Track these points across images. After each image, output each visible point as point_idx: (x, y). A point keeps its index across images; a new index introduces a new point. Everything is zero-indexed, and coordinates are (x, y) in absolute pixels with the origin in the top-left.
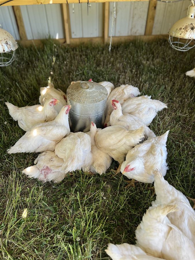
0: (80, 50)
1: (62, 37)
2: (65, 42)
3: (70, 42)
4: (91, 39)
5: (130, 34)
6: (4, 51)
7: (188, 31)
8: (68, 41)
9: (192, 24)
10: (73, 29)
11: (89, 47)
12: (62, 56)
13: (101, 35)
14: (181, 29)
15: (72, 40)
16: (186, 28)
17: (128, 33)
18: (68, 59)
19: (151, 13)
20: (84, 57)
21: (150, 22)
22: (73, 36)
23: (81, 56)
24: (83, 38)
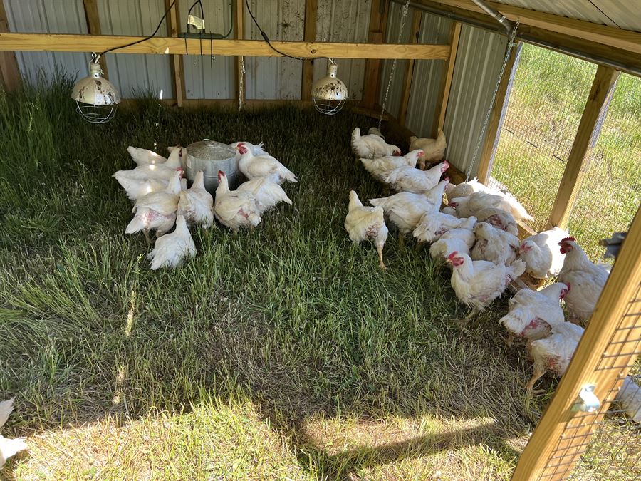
0: (200, 116)
1: (170, 96)
2: (176, 104)
3: (183, 104)
4: (217, 102)
5: (278, 97)
6: (106, 103)
7: (329, 91)
8: (180, 103)
9: (332, 84)
10: (188, 86)
11: (214, 112)
12: (172, 123)
13: (233, 97)
14: (321, 88)
15: (186, 102)
16: (326, 88)
17: (276, 95)
18: (181, 127)
19: (307, 70)
20: (205, 125)
21: (307, 81)
22: (189, 96)
23: (201, 124)
24: (204, 99)
